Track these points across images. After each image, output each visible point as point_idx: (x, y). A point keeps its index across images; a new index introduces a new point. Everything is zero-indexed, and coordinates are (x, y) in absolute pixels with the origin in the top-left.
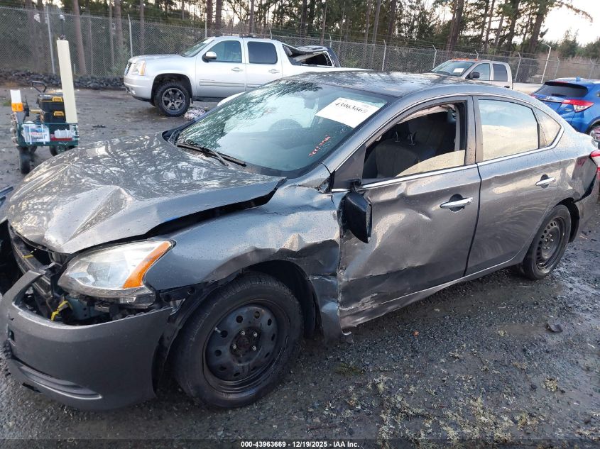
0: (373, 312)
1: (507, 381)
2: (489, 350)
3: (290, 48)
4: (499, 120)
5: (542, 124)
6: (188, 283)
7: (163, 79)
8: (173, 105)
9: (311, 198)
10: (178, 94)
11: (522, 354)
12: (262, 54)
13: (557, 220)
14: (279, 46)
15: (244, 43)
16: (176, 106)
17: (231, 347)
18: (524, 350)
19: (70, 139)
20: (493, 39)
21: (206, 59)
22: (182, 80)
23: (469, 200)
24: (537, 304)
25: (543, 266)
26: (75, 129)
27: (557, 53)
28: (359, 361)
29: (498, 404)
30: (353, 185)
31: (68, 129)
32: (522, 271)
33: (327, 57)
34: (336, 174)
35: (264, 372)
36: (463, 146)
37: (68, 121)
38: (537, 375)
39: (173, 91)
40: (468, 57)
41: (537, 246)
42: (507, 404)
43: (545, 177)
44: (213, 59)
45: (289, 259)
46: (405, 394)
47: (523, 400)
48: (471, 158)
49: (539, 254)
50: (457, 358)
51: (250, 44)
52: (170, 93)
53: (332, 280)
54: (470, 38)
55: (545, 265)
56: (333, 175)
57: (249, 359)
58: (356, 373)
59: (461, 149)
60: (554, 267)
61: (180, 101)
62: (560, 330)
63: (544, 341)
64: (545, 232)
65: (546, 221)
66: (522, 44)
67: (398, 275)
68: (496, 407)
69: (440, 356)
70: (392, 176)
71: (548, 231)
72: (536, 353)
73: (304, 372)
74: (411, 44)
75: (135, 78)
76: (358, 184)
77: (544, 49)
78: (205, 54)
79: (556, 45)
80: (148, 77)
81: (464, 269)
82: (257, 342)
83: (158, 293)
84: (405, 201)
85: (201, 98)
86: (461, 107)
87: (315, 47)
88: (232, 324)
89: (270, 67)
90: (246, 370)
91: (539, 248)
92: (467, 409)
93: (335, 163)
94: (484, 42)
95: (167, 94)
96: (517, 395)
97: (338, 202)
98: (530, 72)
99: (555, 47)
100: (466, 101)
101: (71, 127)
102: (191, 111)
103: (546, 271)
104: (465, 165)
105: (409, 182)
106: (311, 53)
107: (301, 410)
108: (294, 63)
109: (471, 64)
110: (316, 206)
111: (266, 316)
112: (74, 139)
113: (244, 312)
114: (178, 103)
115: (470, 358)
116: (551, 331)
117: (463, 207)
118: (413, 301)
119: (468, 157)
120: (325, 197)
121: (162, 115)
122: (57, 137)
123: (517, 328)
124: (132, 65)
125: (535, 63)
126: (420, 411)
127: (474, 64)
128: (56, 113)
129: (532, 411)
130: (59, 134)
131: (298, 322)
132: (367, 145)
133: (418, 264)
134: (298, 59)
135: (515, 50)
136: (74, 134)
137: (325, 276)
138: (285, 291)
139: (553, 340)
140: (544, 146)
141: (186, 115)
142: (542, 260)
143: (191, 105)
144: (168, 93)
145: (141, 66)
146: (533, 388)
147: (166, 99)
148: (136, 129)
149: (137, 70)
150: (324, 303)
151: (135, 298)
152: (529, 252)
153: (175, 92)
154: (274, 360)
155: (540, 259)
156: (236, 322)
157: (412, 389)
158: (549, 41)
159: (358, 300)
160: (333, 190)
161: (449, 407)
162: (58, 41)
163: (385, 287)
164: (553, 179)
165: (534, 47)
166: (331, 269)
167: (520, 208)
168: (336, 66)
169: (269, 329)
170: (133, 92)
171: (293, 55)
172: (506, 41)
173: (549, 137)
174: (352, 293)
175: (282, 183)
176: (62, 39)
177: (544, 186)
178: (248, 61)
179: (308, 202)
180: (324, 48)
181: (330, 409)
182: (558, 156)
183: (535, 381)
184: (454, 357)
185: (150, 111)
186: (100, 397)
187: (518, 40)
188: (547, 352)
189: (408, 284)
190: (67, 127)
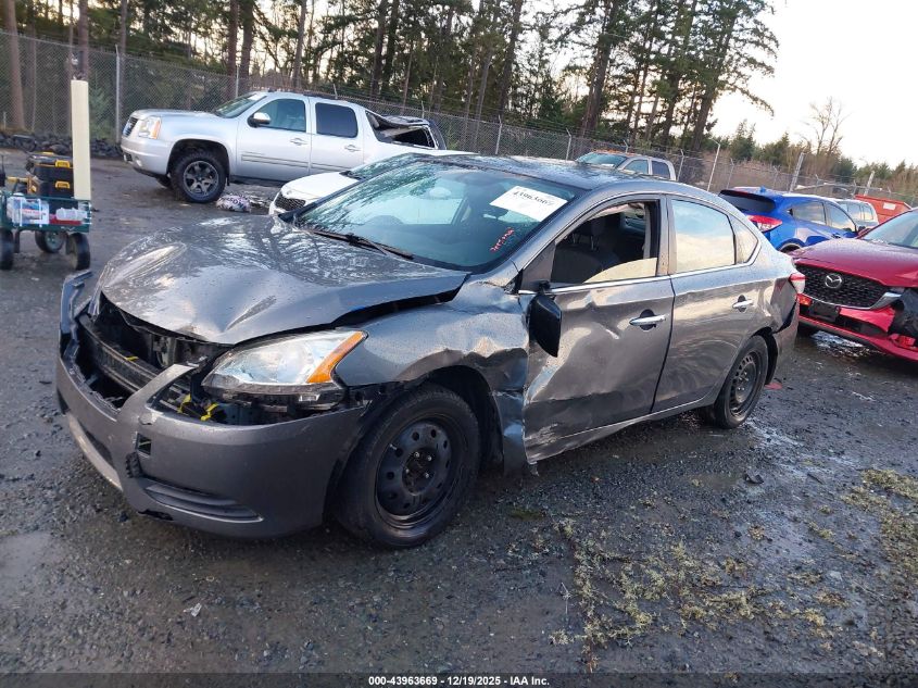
0: (551, 447)
1: (708, 529)
2: (685, 498)
3: (376, 117)
4: (692, 227)
5: (737, 234)
6: (379, 381)
7: (186, 145)
8: (199, 187)
9: (498, 298)
10: (208, 170)
11: (721, 504)
12: (336, 123)
13: (753, 354)
14: (360, 113)
15: (310, 104)
16: (205, 188)
17: (404, 472)
18: (723, 500)
19: (79, 222)
20: (643, 128)
21: (254, 123)
22: (216, 150)
23: (662, 317)
24: (732, 454)
25: (736, 411)
26: (87, 209)
27: (727, 153)
28: (536, 505)
29: (702, 550)
30: (541, 287)
31: (76, 208)
32: (712, 415)
33: (429, 134)
34: (524, 273)
35: (435, 506)
36: (655, 253)
37: (77, 196)
38: (741, 524)
39: (201, 165)
40: (616, 149)
41: (731, 384)
42: (712, 551)
43: (742, 299)
44: (264, 124)
45: (476, 366)
46: (597, 538)
47: (727, 546)
48: (663, 269)
49: (733, 395)
50: (649, 505)
51: (319, 107)
52: (197, 168)
53: (518, 398)
54: (611, 124)
55: (739, 410)
56: (521, 272)
57: (420, 489)
58: (535, 518)
59: (651, 256)
60: (748, 416)
61: (210, 181)
62: (760, 481)
63: (744, 492)
64: (740, 368)
65: (742, 353)
66: (682, 138)
67: (580, 402)
68: (700, 553)
69: (629, 502)
70: (580, 281)
71: (744, 367)
72: (737, 503)
73: (473, 515)
74: (531, 124)
75: (143, 142)
76: (547, 286)
77: (711, 146)
78: (252, 116)
79: (726, 142)
80: (164, 141)
81: (651, 403)
82: (430, 467)
83: (347, 388)
84: (595, 313)
85: (243, 179)
86: (653, 207)
87: (411, 118)
88: (408, 440)
89: (348, 141)
90: (418, 501)
91: (733, 388)
92: (668, 554)
93: (524, 260)
94: (631, 130)
95: (192, 170)
96: (720, 542)
97: (525, 305)
98: (693, 176)
99: (725, 145)
100: (659, 201)
101: (81, 205)
102: (227, 196)
103: (740, 419)
104: (656, 276)
105: (600, 290)
106: (407, 127)
107: (479, 552)
108: (381, 139)
109: (623, 159)
110: (503, 307)
111: (442, 437)
112: (84, 223)
113: (420, 428)
114: (206, 184)
115: (664, 505)
116: (751, 482)
117: (655, 325)
118: (594, 438)
119: (661, 266)
120: (513, 298)
121: (180, 200)
122: (58, 218)
123: (712, 477)
124: (139, 124)
125: (700, 164)
126: (617, 555)
127: (627, 158)
128: (59, 184)
129: (738, 557)
130: (63, 214)
131: (476, 448)
132: (557, 242)
133: (603, 391)
134: (387, 133)
135: (673, 144)
136: (85, 215)
137: (509, 392)
138: (466, 407)
139: (754, 492)
140: (740, 262)
141: (219, 202)
142: (736, 404)
143: (226, 188)
144: (192, 168)
145: (154, 126)
146: (738, 535)
147: (190, 176)
148: (148, 218)
149: (147, 131)
150: (507, 425)
151: (318, 397)
152: (722, 392)
153: (203, 167)
154: (445, 493)
155: (734, 403)
156: (411, 439)
157: (603, 534)
158: (717, 137)
159: (537, 430)
160: (520, 292)
161: (648, 552)
162: (72, 82)
163: (566, 417)
164: (750, 302)
165: (698, 142)
166: (518, 384)
167: (696, 342)
168: (440, 148)
169: (444, 453)
170: (139, 163)
171: (380, 128)
172: (661, 131)
173: (745, 251)
174: (534, 417)
175: (467, 279)
176: (79, 78)
177: (742, 309)
178: (314, 130)
179: (495, 303)
180: (425, 122)
181: (514, 551)
182: (755, 275)
183: (738, 529)
184: (646, 505)
185: (159, 193)
186: (261, 520)
187: (676, 131)
188: (749, 502)
189: (590, 415)
190: (74, 204)
